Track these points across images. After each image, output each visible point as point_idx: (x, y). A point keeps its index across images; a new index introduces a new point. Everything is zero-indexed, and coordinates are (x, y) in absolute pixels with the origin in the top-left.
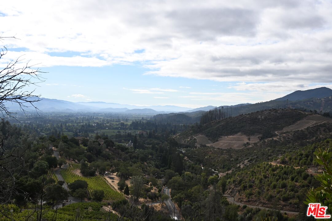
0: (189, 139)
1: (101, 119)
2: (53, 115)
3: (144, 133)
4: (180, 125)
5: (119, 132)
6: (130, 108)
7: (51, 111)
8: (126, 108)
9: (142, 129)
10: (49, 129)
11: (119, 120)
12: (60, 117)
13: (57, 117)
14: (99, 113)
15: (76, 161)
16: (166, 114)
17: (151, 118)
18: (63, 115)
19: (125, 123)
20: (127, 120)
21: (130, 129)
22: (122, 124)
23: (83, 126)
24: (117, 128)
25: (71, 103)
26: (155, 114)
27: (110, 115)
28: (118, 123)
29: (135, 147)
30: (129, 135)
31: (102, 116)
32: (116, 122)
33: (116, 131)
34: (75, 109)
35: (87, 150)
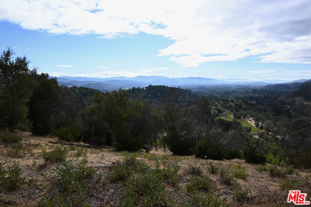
0: (291, 100)
1: (234, 88)
2: (208, 86)
3: (261, 96)
4: (283, 91)
5: (245, 95)
6: (250, 82)
7: (207, 84)
8: (247, 82)
9: (258, 93)
10: (208, 94)
11: (244, 89)
12: (212, 87)
13: (210, 87)
14: (232, 85)
15: (229, 110)
16: (273, 85)
17: (263, 87)
18: (213, 86)
19: (248, 90)
20: (249, 88)
21: (251, 93)
22: (246, 91)
23: (225, 92)
24: (243, 93)
25: (216, 80)
26: (266, 85)
27: (239, 86)
28: (243, 90)
29: (257, 104)
30: (252, 97)
31: (234, 86)
32: (243, 89)
33: (243, 95)
34: (219, 83)
35: (234, 105)
